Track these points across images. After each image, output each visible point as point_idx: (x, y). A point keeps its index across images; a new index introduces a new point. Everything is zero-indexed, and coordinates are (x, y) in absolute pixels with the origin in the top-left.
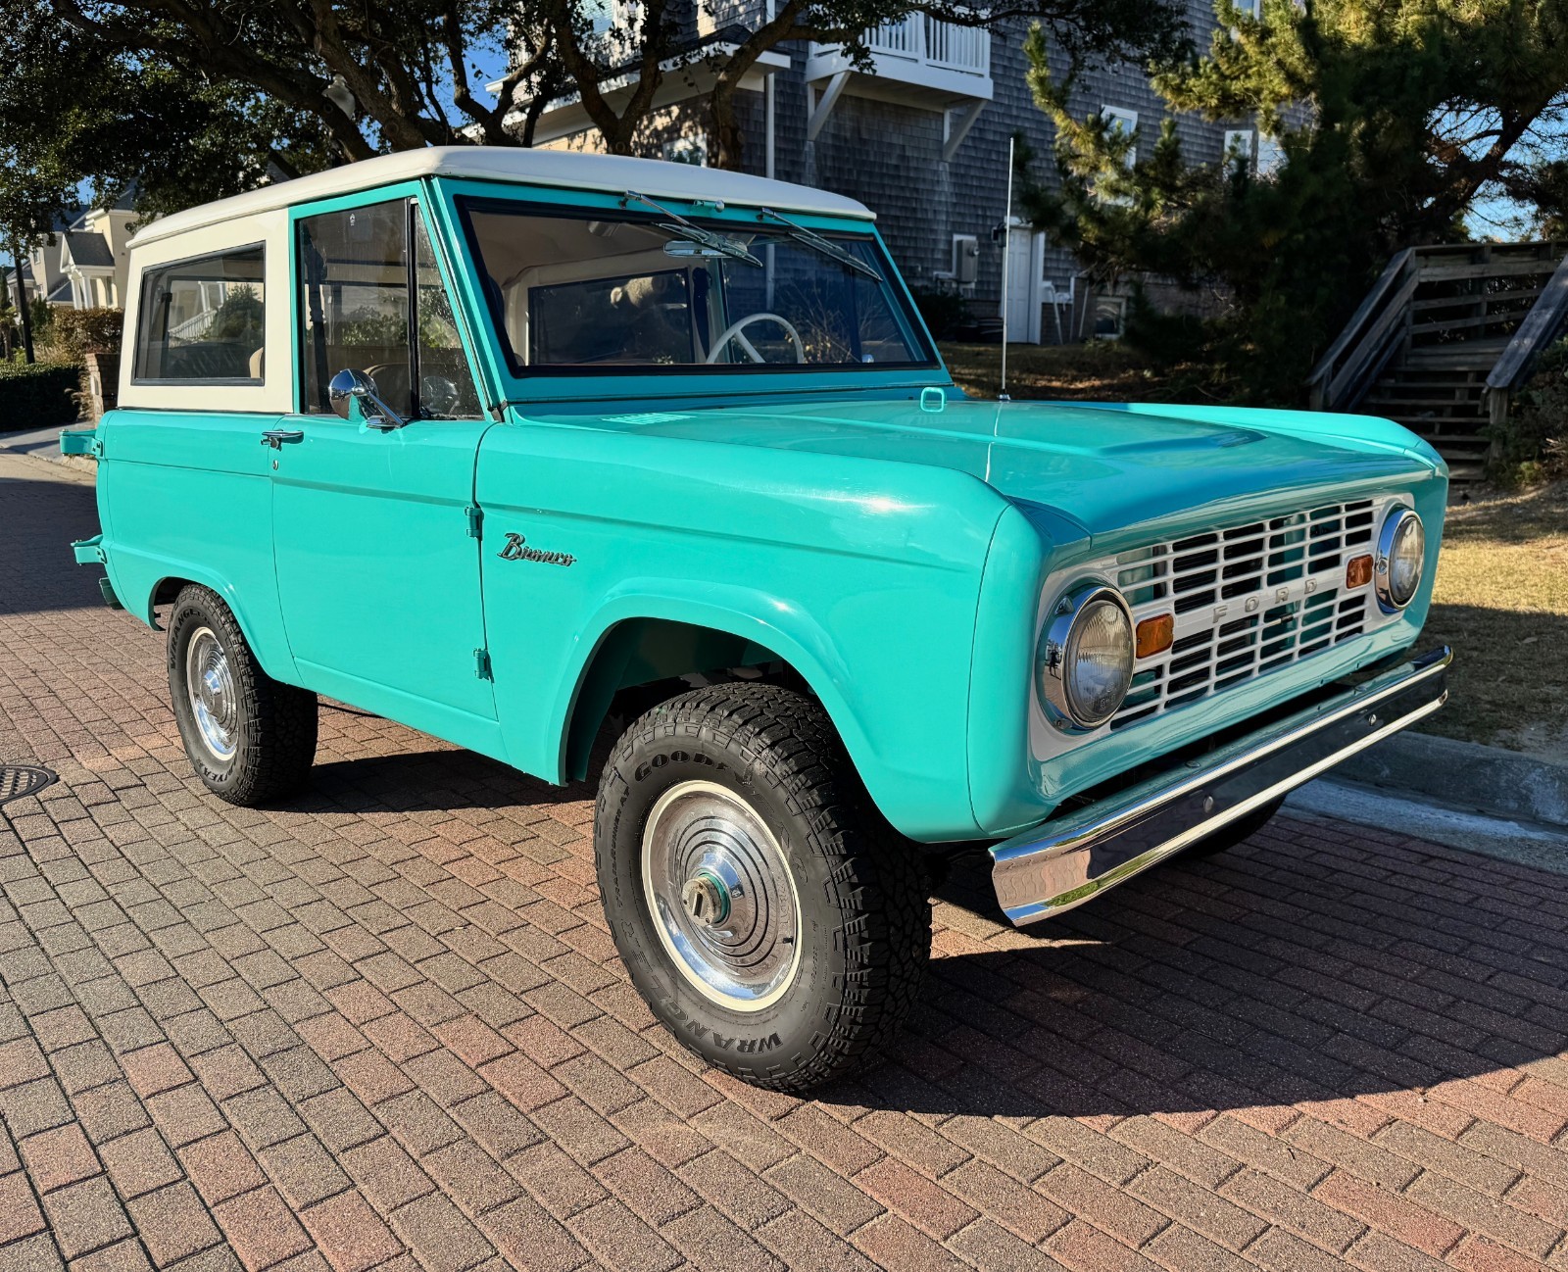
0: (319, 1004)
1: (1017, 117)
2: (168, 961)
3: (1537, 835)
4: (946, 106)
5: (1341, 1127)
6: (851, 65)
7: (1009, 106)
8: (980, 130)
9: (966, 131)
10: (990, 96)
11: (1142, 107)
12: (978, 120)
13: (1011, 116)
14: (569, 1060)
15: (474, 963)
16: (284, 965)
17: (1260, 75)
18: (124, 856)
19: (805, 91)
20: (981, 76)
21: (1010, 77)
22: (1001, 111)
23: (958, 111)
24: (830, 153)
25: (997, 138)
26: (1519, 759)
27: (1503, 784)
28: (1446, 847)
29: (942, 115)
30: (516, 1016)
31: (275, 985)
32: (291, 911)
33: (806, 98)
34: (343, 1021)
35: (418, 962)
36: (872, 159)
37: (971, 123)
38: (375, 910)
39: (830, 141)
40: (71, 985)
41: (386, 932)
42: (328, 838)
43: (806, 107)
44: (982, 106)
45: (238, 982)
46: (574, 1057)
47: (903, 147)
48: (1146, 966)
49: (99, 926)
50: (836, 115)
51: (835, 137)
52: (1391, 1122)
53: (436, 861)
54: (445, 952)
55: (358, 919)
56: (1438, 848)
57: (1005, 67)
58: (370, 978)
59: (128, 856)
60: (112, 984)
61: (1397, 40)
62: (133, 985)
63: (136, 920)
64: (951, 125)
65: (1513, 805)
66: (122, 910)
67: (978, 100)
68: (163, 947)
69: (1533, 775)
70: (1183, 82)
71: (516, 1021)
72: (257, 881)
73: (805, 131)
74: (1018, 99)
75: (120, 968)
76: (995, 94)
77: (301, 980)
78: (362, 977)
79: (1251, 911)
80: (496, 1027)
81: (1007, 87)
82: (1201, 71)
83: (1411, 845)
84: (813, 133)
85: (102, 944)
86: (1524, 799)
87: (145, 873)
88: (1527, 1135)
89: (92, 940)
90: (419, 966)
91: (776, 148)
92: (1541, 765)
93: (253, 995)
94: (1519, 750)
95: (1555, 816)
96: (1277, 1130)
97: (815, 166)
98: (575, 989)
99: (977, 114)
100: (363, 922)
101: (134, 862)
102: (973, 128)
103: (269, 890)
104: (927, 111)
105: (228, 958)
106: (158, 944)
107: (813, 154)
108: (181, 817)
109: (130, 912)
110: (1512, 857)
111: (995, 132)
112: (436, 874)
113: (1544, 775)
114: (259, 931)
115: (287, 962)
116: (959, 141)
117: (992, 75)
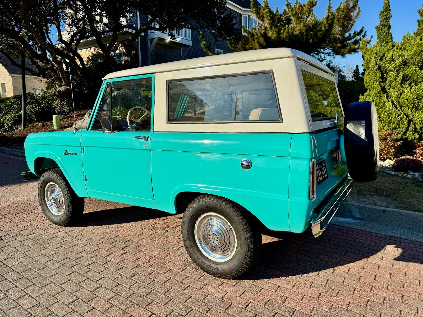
0: (89, 307)
1: (197, 50)
2: (34, 298)
3: (356, 221)
4: (181, 47)
5: (359, 304)
6: (170, 38)
7: (195, 48)
8: (189, 53)
9: (186, 53)
10: (191, 45)
11: (224, 50)
12: (189, 51)
13: (196, 50)
14: (169, 315)
15: (128, 287)
16: (72, 295)
17: (251, 44)
18: (4, 264)
19: (148, 41)
20: (189, 40)
21: (195, 41)
22: (194, 49)
23: (184, 48)
24: (154, 57)
25: (193, 55)
26: (348, 204)
27: (346, 210)
28: (341, 226)
29: (180, 49)
30: (148, 303)
31: (72, 302)
32: (67, 277)
33: (148, 43)
34: (98, 312)
35: (112, 289)
36: (164, 58)
37: (187, 51)
38: (92, 273)
39: (154, 54)
40: (5, 311)
41: (98, 280)
42: (68, 252)
43: (148, 45)
44: (190, 48)
45: (60, 303)
46: (170, 314)
47: (171, 56)
48: (297, 266)
49: (6, 289)
50: (155, 48)
51: (155, 53)
52: (369, 301)
53: (103, 256)
54: (118, 285)
55: (88, 277)
56: (340, 227)
57: (194, 38)
58: (100, 296)
59: (6, 264)
60: (19, 309)
61: (282, 38)
62: (26, 309)
63: (18, 286)
64: (182, 51)
65: (349, 214)
66: (11, 282)
67: (189, 46)
68: (30, 294)
69: (352, 207)
70: (235, 45)
71: (149, 304)
72: (52, 268)
73: (148, 51)
74: (197, 46)
75: (20, 303)
76: (193, 45)
77: (79, 299)
78: (98, 296)
79: (312, 248)
80: (144, 307)
81: (195, 43)
82: (239, 43)
83: (334, 226)
84: (150, 52)
85: (10, 296)
86: (351, 213)
87: (14, 269)
88: (396, 300)
89: (6, 294)
90: (112, 290)
91: (141, 55)
92: (354, 205)
93: (67, 307)
94: (347, 202)
95: (358, 216)
96: (347, 307)
97: (151, 59)
98: (161, 292)
99: (188, 49)
100: (90, 278)
101: (8, 265)
102: (188, 53)
103: (56, 270)
104: (177, 48)
105: (53, 295)
106: (28, 293)
107: (150, 56)
108: (18, 249)
109: (14, 283)
110: (355, 228)
111: (192, 54)
112: (105, 261)
113: (355, 207)
114: (59, 285)
115: (72, 294)
116: (184, 56)
117: (192, 40)
